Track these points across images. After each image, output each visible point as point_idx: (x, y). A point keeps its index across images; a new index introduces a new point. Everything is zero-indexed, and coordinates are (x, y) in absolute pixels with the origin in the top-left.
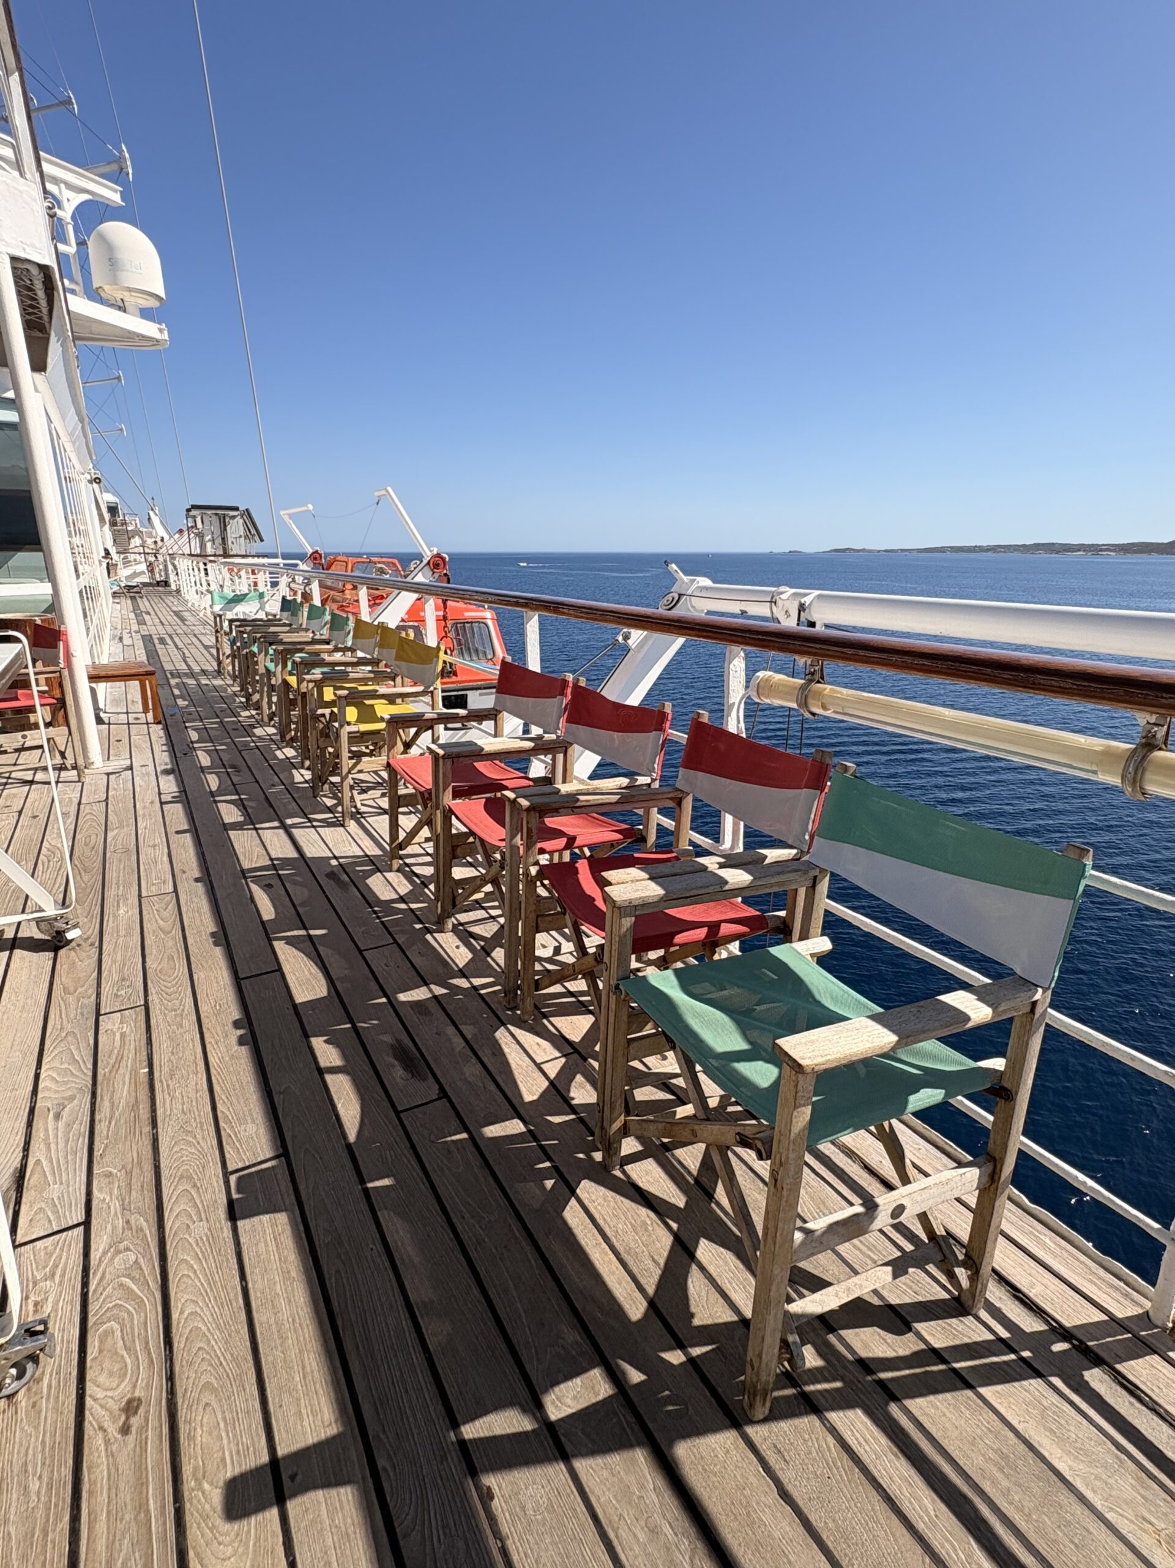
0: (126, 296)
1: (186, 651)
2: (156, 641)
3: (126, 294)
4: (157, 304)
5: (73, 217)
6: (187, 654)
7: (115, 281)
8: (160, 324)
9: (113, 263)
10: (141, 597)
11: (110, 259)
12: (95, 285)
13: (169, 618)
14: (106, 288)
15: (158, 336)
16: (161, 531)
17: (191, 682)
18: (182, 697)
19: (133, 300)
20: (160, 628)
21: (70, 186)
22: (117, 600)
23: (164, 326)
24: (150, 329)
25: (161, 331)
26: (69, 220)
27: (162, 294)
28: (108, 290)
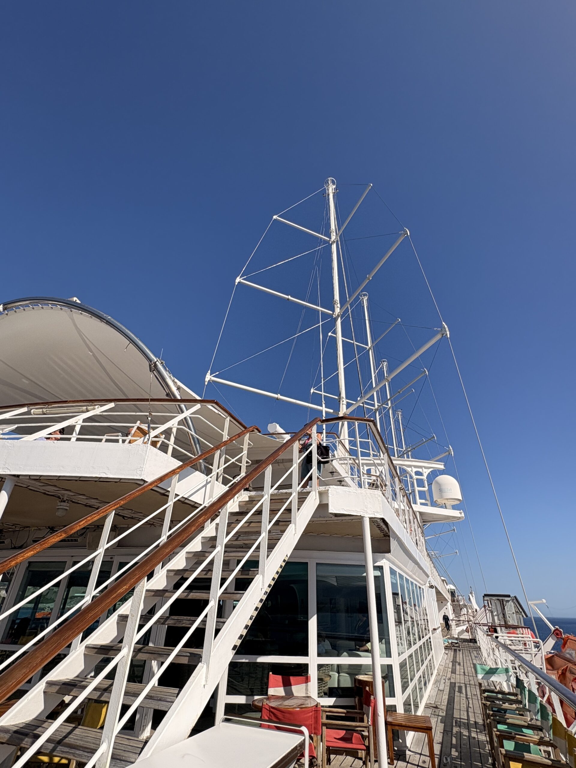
0: (446, 502)
1: (470, 702)
2: (457, 689)
3: (446, 501)
4: (458, 502)
5: (427, 478)
6: (471, 705)
7: (441, 497)
8: (460, 510)
9: (441, 490)
10: (459, 650)
11: (439, 490)
12: (434, 500)
13: (469, 669)
14: (438, 500)
15: (459, 515)
16: (475, 606)
17: (465, 733)
18: (455, 747)
19: (449, 503)
20: (462, 677)
21: (426, 468)
22: (447, 652)
23: (462, 511)
24: (456, 513)
25: (461, 513)
26: (425, 479)
27: (461, 498)
28: (440, 501)
